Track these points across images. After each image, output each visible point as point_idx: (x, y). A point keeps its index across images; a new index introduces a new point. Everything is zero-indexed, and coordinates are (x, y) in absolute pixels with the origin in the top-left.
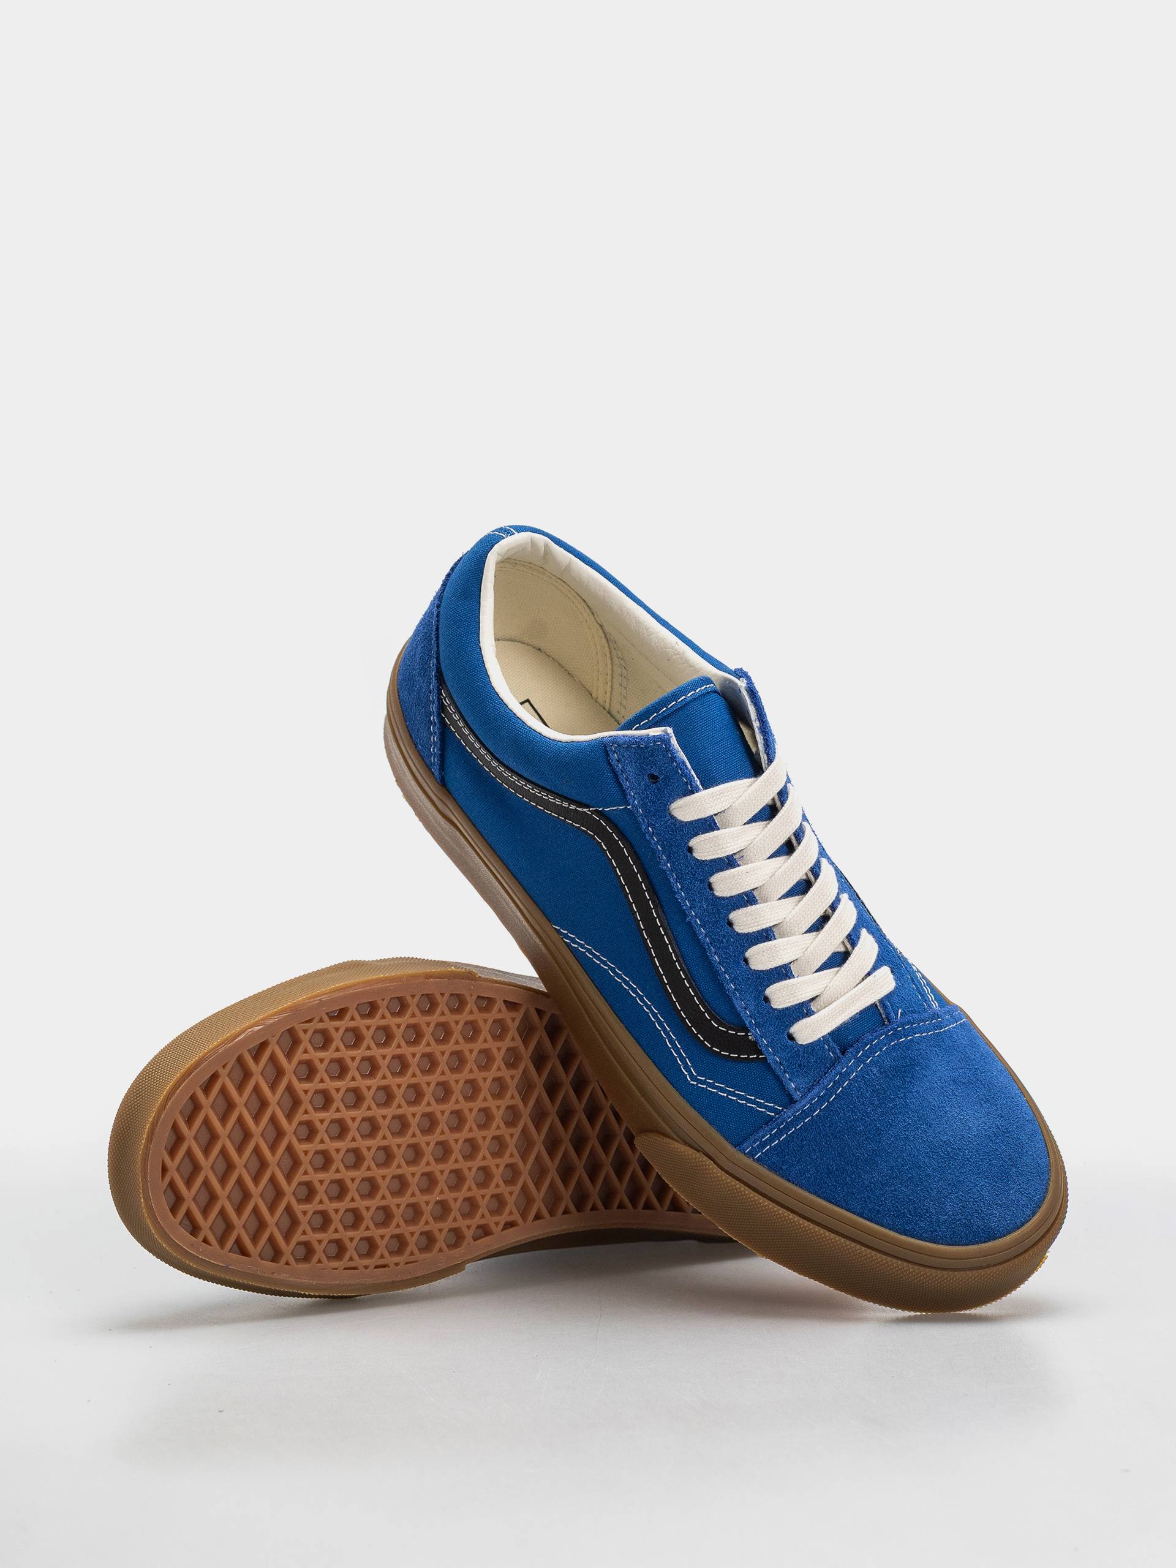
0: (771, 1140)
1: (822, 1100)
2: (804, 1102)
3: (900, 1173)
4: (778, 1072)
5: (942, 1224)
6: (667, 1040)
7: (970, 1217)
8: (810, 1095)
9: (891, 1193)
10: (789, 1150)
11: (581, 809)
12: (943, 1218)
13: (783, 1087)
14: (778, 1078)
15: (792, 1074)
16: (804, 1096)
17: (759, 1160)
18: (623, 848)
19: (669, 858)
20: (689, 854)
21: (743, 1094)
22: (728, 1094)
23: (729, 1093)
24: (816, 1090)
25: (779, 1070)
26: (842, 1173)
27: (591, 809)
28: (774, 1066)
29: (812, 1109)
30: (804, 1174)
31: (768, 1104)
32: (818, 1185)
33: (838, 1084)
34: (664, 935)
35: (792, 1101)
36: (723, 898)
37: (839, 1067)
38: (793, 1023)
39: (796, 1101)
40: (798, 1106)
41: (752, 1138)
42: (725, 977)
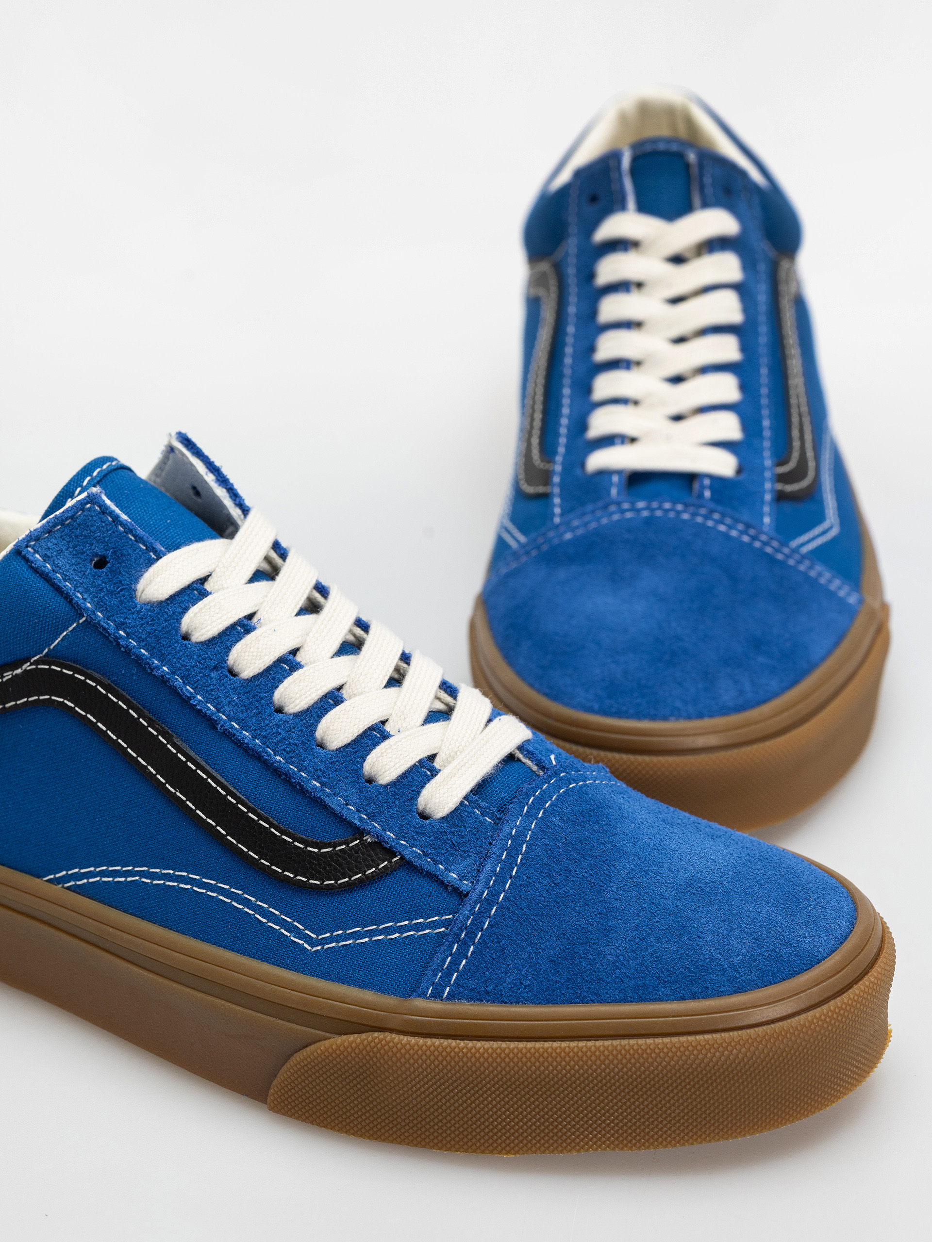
0: (455, 963)
1: (501, 880)
2: (479, 888)
3: (650, 929)
4: (427, 868)
5: (740, 967)
6: (257, 916)
7: (772, 947)
8: (482, 877)
9: (651, 957)
10: (485, 962)
11: (19, 671)
12: (736, 960)
13: (443, 885)
14: (431, 876)
15: (446, 862)
16: (475, 880)
17: (451, 997)
18: (96, 686)
19: (162, 659)
20: (186, 642)
21: (391, 924)
22: (371, 936)
23: (371, 933)
24: (488, 867)
25: (427, 863)
26: (573, 959)
27: (32, 661)
28: (417, 862)
29: (494, 894)
30: (522, 983)
31: (431, 920)
32: (547, 990)
33: (513, 852)
34: (196, 770)
35: (461, 896)
36: (255, 678)
37: (506, 829)
38: (419, 793)
39: (468, 893)
40: (474, 896)
41: (429, 972)
42: (301, 775)
